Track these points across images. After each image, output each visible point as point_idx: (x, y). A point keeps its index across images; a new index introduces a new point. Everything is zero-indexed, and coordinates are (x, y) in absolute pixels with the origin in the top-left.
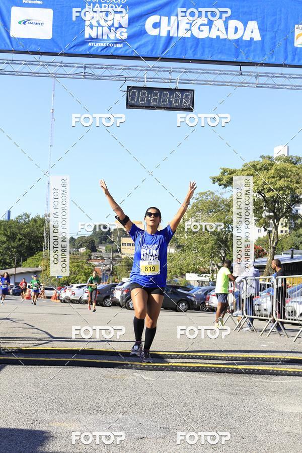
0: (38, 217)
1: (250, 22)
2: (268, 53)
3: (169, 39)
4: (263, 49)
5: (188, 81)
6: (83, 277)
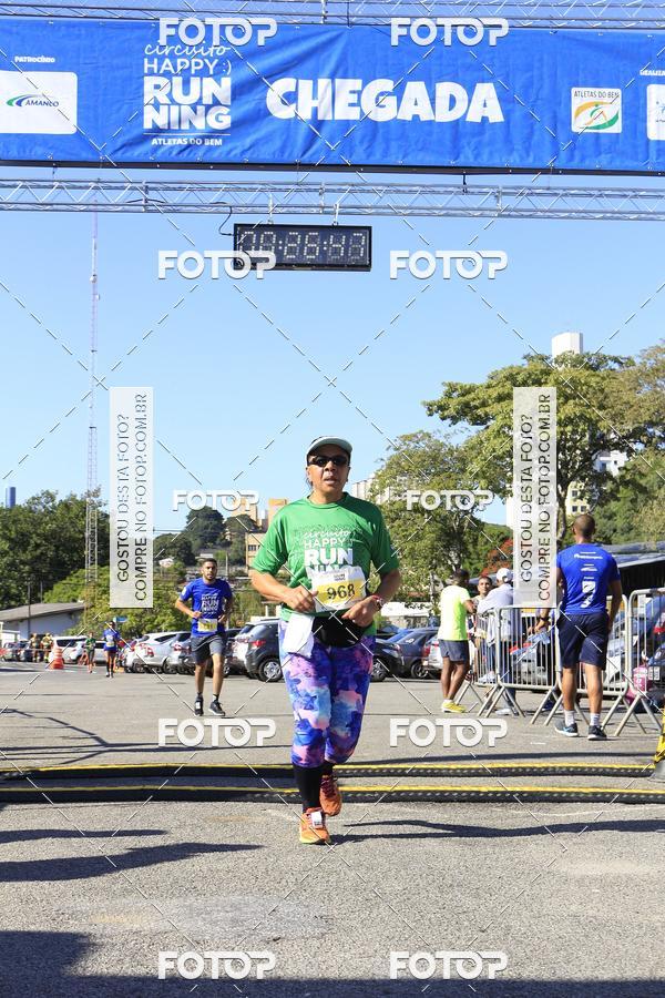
0: (73, 498)
1: (479, 86)
3: (317, 125)
4: (508, 139)
5: (359, 209)
6: (171, 619)
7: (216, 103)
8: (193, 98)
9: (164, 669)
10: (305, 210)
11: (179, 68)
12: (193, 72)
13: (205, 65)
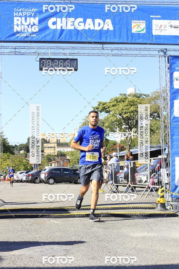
1: (106, 20)
2: (117, 37)
3: (62, 31)
4: (114, 35)
5: (74, 54)
6: (23, 167)
7: (34, 24)
8: (28, 23)
9: (21, 181)
10: (59, 54)
11: (24, 15)
12: (28, 16)
13: (31, 14)
